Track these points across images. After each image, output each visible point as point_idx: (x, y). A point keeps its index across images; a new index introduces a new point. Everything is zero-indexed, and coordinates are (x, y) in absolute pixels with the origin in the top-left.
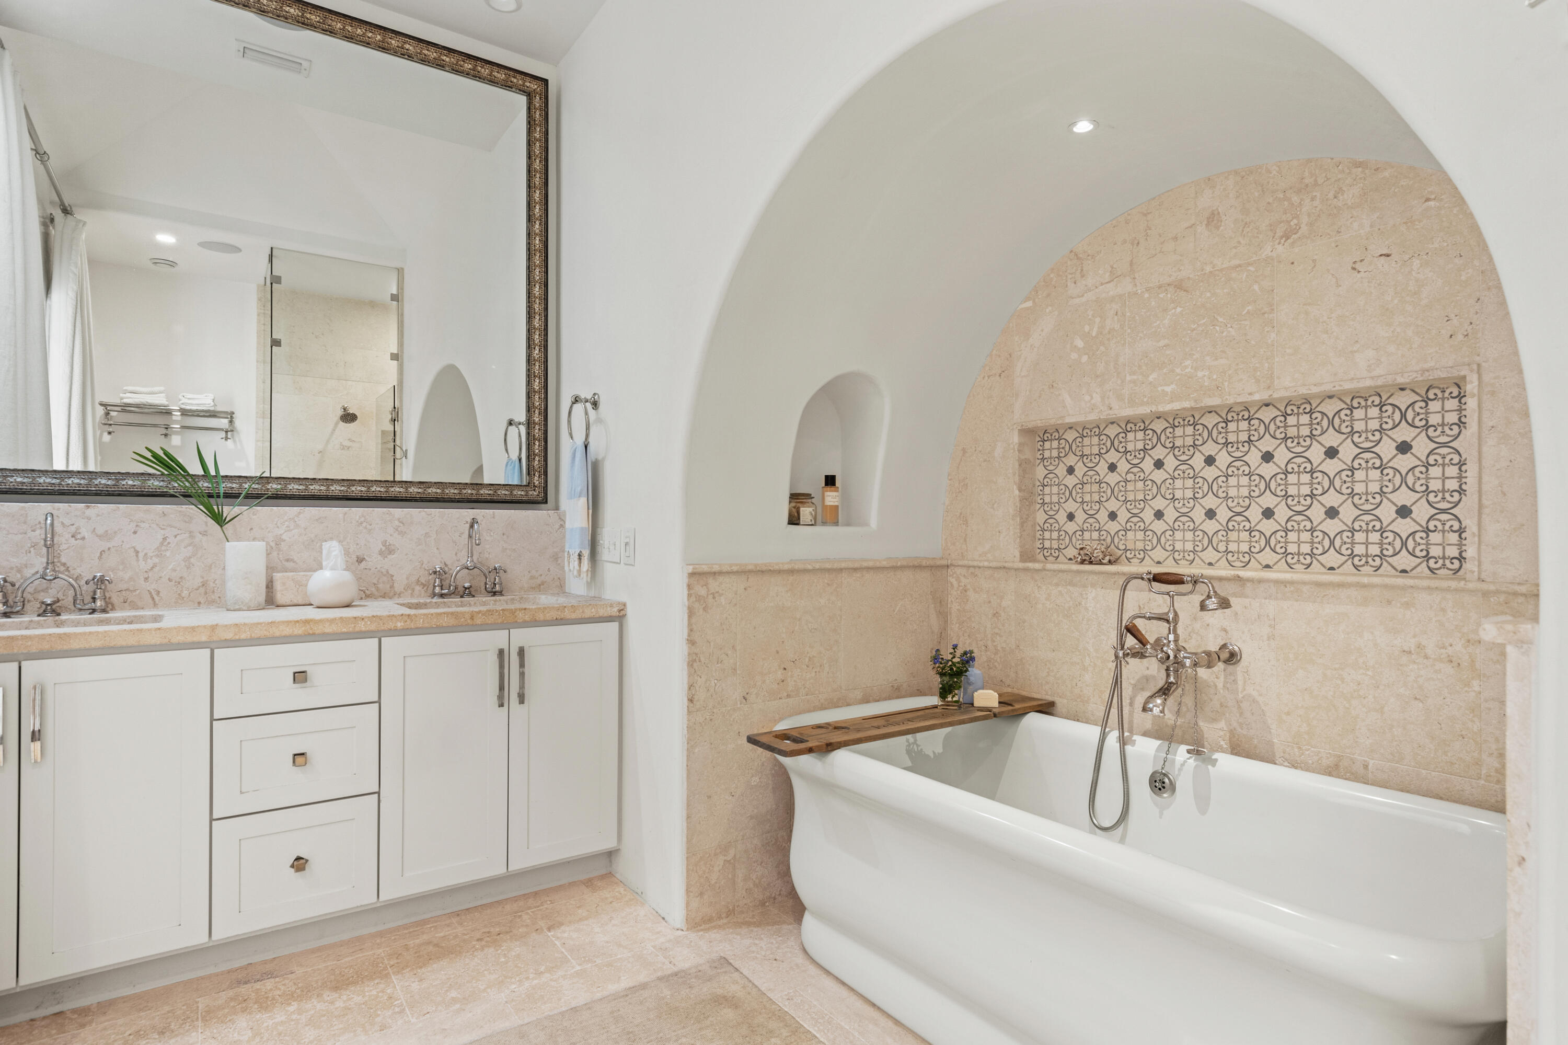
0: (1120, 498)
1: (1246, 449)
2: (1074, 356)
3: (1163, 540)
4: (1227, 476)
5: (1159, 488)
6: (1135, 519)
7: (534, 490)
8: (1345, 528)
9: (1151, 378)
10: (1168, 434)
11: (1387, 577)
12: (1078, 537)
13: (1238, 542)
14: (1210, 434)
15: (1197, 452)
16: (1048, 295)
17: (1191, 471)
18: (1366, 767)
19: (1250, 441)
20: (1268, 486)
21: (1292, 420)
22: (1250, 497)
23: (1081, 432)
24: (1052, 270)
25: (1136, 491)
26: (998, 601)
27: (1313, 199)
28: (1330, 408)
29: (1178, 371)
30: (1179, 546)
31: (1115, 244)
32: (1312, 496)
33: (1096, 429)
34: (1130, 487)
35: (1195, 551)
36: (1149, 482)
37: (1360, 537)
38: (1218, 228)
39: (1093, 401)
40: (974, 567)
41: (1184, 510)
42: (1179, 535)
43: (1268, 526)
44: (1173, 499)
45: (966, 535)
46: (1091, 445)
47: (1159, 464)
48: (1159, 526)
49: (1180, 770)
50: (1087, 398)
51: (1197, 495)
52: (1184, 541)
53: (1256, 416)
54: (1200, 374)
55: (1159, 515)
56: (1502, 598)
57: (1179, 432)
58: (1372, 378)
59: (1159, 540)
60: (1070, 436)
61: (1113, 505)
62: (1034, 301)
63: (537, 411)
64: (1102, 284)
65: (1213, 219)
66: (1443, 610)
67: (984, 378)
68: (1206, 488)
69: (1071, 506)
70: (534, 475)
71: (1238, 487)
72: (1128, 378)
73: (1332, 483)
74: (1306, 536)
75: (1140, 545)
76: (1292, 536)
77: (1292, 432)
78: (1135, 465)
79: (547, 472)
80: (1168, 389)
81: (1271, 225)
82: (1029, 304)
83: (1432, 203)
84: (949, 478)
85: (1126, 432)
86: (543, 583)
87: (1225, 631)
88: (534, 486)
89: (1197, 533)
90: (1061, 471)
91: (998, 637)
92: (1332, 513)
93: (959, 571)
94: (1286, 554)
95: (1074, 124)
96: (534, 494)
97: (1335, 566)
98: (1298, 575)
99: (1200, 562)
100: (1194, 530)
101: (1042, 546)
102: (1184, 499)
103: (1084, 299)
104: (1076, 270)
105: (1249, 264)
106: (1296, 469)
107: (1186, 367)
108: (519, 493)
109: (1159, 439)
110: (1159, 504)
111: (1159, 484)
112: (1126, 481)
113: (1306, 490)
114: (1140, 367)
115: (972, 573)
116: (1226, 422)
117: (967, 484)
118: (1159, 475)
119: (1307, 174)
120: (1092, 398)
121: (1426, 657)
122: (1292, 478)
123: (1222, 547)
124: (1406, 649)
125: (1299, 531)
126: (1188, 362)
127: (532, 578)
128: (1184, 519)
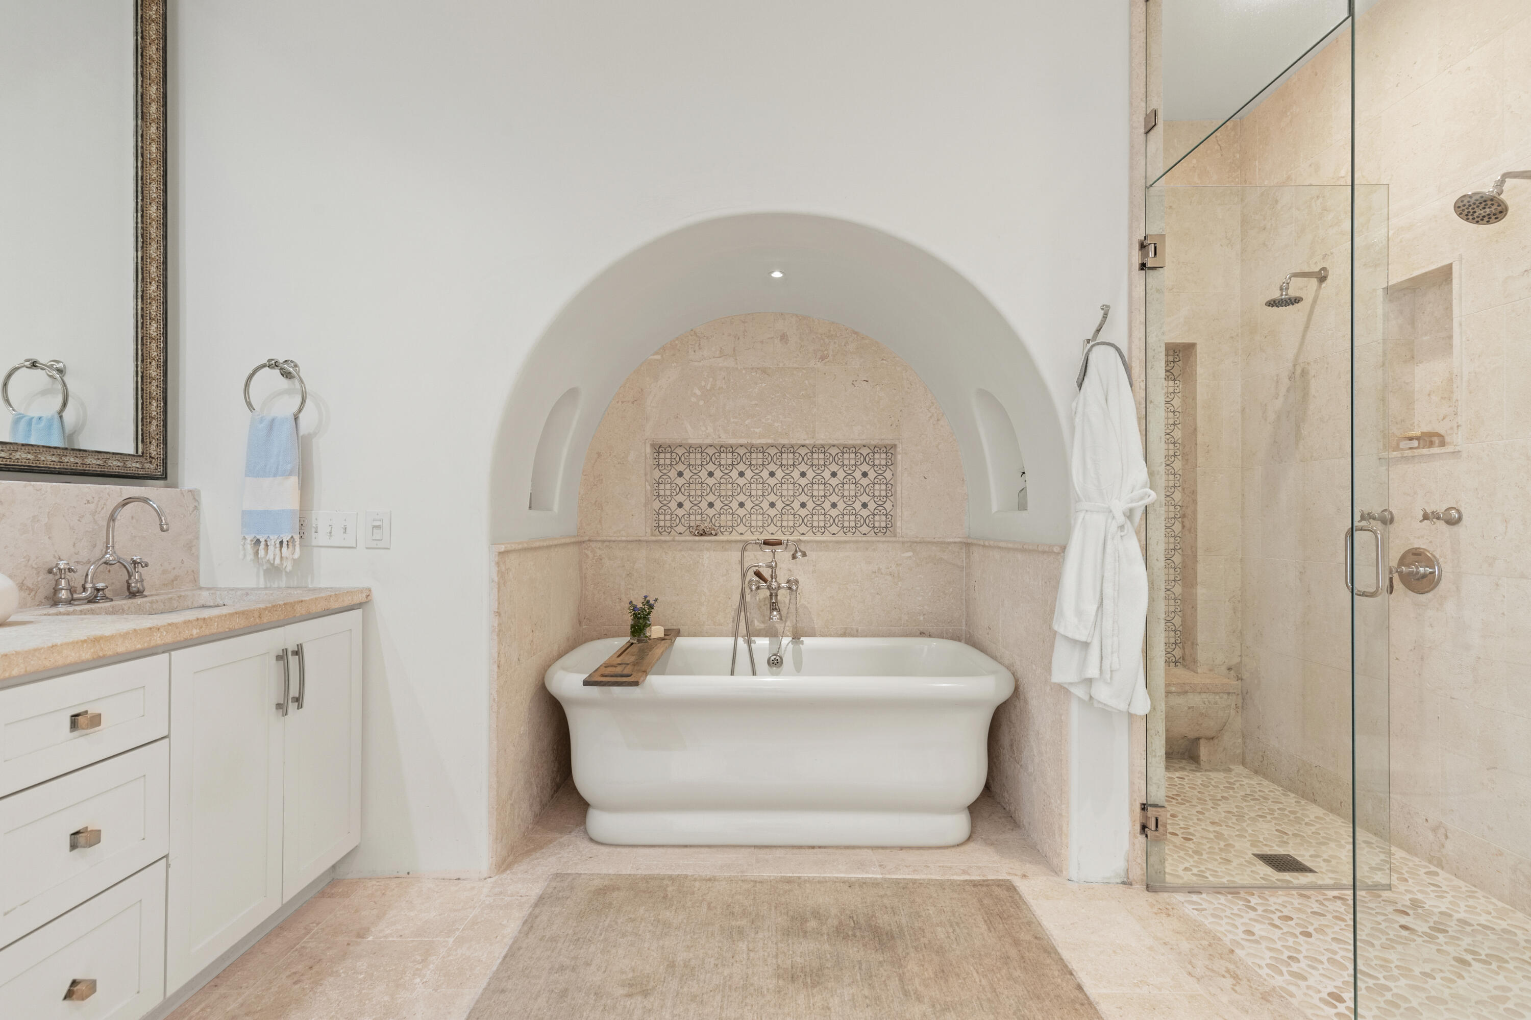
0: (716, 494)
1: (792, 469)
2: (693, 399)
3: (744, 520)
4: (782, 484)
5: (741, 489)
6: (726, 507)
7: (151, 462)
8: (840, 513)
9: (747, 422)
10: (747, 457)
11: (858, 537)
12: (686, 518)
13: (788, 521)
14: (772, 459)
15: (764, 468)
16: (674, 355)
17: (761, 480)
18: (857, 631)
19: (794, 465)
20: (803, 490)
21: (815, 456)
22: (794, 496)
23: (688, 449)
24: (677, 339)
25: (726, 490)
26: (632, 565)
27: (835, 343)
28: (834, 451)
29: (763, 420)
30: (754, 524)
31: (723, 334)
32: (825, 496)
33: (700, 449)
34: (723, 487)
35: (763, 527)
36: (735, 485)
37: (846, 518)
38: (787, 344)
39: (707, 431)
40: (609, 541)
41: (757, 502)
42: (754, 517)
43: (803, 512)
44: (751, 496)
45: (601, 518)
46: (695, 458)
47: (742, 474)
48: (742, 512)
49: (785, 651)
50: (703, 429)
51: (764, 494)
52: (757, 520)
53: (797, 451)
54: (776, 424)
55: (742, 505)
56: (909, 544)
57: (754, 456)
58: (861, 440)
59: (742, 520)
60: (680, 451)
61: (711, 498)
62: (662, 356)
63: (154, 363)
64: (714, 357)
65: (784, 338)
66: (888, 551)
67: (618, 402)
68: (770, 490)
69: (680, 498)
70: (150, 443)
71: (788, 490)
72: (732, 420)
73: (834, 490)
74: (822, 517)
75: (729, 524)
76: (815, 517)
77: (816, 462)
78: (726, 474)
79: (166, 440)
80: (757, 430)
81: (814, 350)
82: (658, 357)
83: (884, 362)
84: (585, 474)
85: (720, 452)
86: (176, 578)
87: (790, 570)
88: (150, 457)
89: (764, 516)
90: (673, 474)
91: (631, 591)
92: (834, 505)
93: (593, 545)
94: (812, 527)
95: (773, 272)
96: (150, 467)
97: (836, 533)
98: (819, 538)
99: (766, 532)
100: (763, 514)
101: (657, 525)
102: (757, 496)
103: (701, 364)
104: (696, 343)
105: (804, 369)
106: (817, 482)
107: (768, 419)
108: (134, 465)
109: (741, 459)
110: (742, 498)
111: (741, 486)
112: (720, 483)
113: (822, 493)
114: (739, 414)
115: (607, 546)
116: (781, 453)
117: (602, 480)
118: (741, 481)
119: (832, 329)
120: (707, 429)
121: (882, 574)
122: (815, 487)
123: (779, 524)
124: (874, 571)
125: (818, 515)
126: (769, 417)
127: (165, 572)
128: (757, 508)
